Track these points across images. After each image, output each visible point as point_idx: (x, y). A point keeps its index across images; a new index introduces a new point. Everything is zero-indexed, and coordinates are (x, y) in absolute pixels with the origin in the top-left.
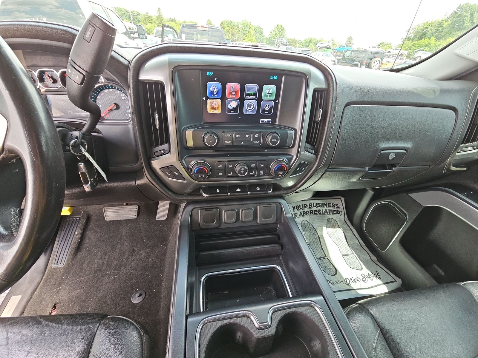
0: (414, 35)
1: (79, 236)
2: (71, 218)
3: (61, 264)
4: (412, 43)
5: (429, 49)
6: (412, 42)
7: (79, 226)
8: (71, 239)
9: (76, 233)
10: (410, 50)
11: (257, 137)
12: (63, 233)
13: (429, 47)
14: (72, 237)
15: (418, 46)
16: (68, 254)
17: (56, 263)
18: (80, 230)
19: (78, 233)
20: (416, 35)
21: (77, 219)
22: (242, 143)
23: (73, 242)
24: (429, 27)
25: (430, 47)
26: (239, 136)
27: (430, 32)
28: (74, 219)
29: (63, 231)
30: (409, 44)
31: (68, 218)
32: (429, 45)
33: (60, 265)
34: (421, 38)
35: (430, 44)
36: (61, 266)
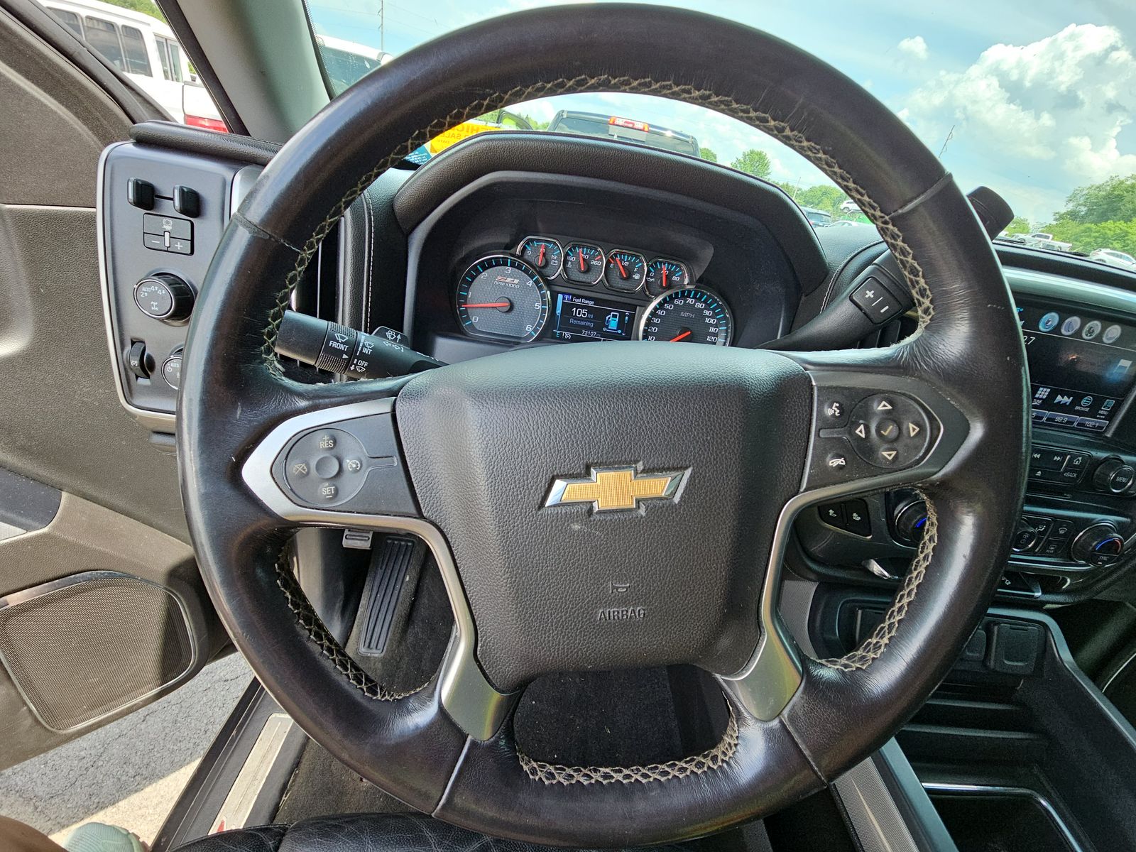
0: (1086, 209)
1: (412, 587)
2: (396, 540)
3: (376, 648)
4: (1082, 228)
5: (1124, 246)
6: (1082, 223)
7: (413, 561)
8: (396, 592)
9: (407, 579)
10: (1075, 243)
11: (1077, 463)
12: (380, 572)
13: (1124, 242)
14: (398, 587)
15: (1097, 234)
16: (391, 628)
17: (367, 644)
18: (413, 571)
19: (410, 578)
20: (1092, 209)
21: (407, 545)
22: (1040, 472)
23: (400, 599)
24: (1125, 194)
25: (1127, 241)
26: (1039, 456)
27: (1128, 205)
28: (403, 543)
29: (381, 568)
30: (1074, 228)
31: (390, 539)
32: (1124, 237)
33: (374, 651)
34: (1103, 217)
35: (1127, 233)
36: (376, 655)
